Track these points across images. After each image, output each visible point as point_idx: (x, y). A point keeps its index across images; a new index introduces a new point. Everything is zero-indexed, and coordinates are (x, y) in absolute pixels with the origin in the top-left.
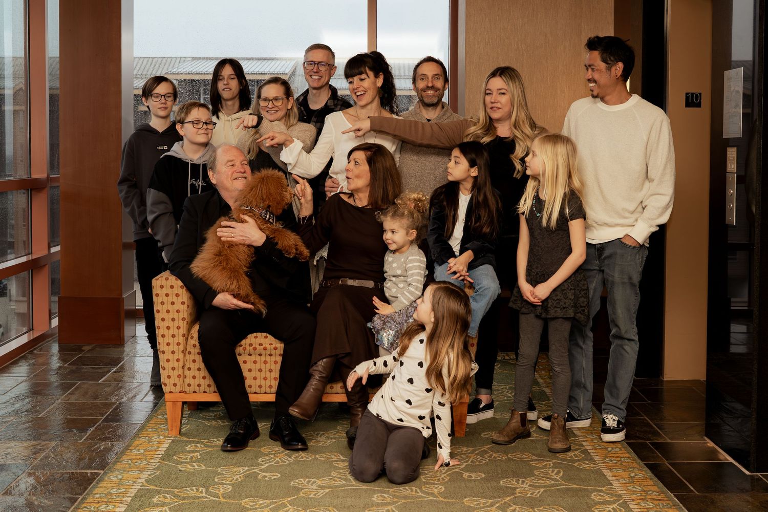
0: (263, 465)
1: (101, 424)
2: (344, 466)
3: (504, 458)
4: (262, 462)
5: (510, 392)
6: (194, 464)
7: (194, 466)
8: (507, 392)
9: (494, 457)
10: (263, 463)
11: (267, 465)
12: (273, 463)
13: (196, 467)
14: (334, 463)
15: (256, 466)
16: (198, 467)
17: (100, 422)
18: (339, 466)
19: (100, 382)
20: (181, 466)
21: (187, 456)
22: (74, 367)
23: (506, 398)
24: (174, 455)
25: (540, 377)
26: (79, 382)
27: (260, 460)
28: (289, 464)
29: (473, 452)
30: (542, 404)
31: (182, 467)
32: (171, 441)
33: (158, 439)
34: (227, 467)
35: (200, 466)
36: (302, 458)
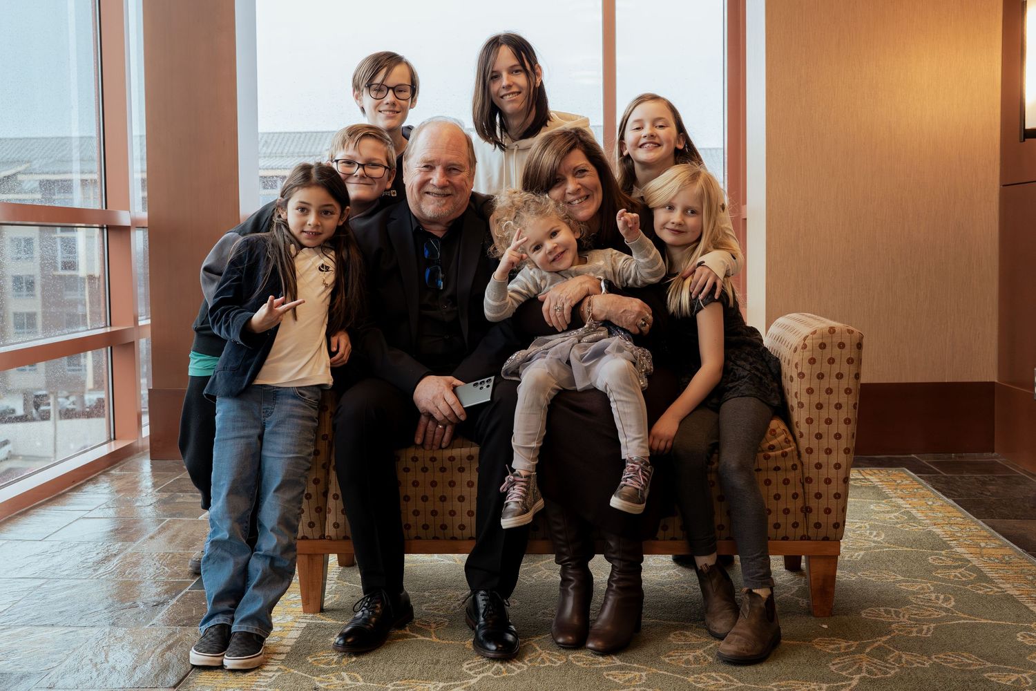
0: (472, 678)
1: (189, 592)
2: (625, 682)
3: (927, 665)
4: (470, 670)
5: (875, 533)
6: (344, 674)
7: (343, 680)
8: (871, 534)
9: (907, 662)
10: (471, 673)
11: (479, 677)
12: (490, 674)
13: (348, 681)
14: (605, 673)
15: (458, 679)
16: (350, 682)
17: (187, 590)
18: (617, 680)
19: (200, 518)
20: (319, 679)
21: (331, 658)
22: (166, 495)
23: (873, 545)
24: (309, 654)
25: (914, 507)
26: (168, 519)
27: (465, 666)
28: (521, 674)
29: (860, 650)
30: (941, 555)
31: (321, 682)
32: (304, 625)
33: (282, 622)
34: (403, 682)
35: (355, 679)
36: (543, 661)
